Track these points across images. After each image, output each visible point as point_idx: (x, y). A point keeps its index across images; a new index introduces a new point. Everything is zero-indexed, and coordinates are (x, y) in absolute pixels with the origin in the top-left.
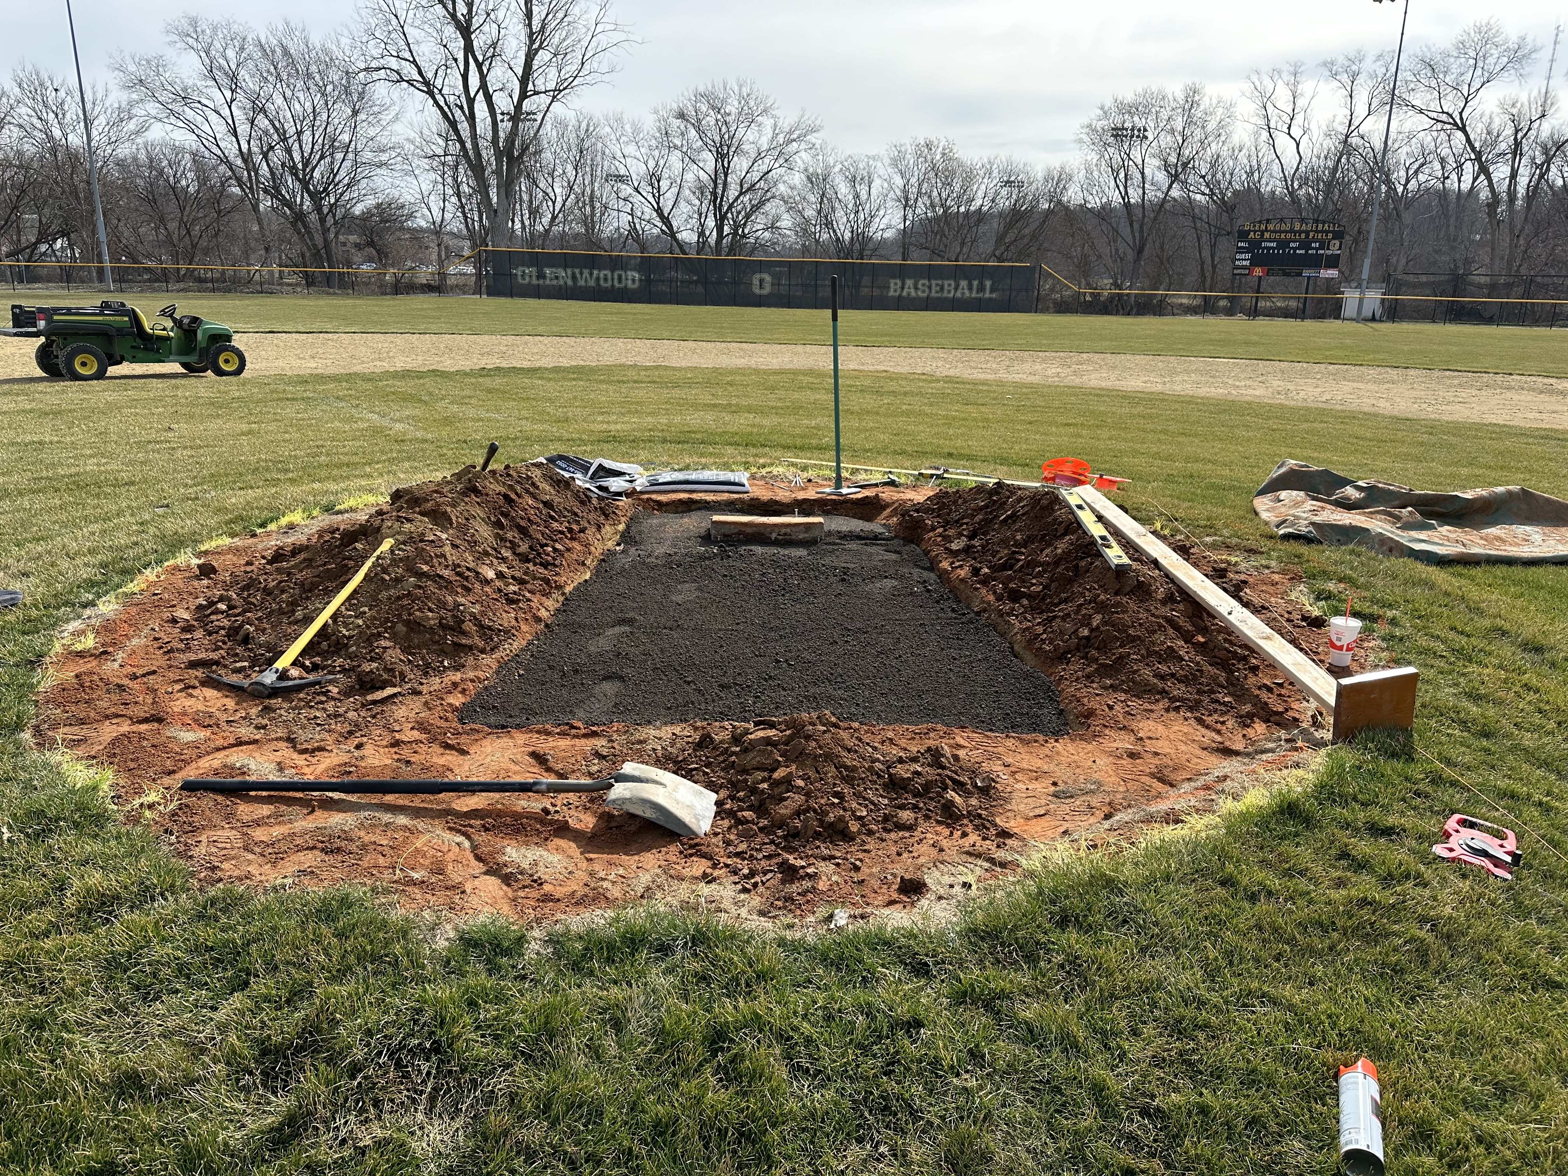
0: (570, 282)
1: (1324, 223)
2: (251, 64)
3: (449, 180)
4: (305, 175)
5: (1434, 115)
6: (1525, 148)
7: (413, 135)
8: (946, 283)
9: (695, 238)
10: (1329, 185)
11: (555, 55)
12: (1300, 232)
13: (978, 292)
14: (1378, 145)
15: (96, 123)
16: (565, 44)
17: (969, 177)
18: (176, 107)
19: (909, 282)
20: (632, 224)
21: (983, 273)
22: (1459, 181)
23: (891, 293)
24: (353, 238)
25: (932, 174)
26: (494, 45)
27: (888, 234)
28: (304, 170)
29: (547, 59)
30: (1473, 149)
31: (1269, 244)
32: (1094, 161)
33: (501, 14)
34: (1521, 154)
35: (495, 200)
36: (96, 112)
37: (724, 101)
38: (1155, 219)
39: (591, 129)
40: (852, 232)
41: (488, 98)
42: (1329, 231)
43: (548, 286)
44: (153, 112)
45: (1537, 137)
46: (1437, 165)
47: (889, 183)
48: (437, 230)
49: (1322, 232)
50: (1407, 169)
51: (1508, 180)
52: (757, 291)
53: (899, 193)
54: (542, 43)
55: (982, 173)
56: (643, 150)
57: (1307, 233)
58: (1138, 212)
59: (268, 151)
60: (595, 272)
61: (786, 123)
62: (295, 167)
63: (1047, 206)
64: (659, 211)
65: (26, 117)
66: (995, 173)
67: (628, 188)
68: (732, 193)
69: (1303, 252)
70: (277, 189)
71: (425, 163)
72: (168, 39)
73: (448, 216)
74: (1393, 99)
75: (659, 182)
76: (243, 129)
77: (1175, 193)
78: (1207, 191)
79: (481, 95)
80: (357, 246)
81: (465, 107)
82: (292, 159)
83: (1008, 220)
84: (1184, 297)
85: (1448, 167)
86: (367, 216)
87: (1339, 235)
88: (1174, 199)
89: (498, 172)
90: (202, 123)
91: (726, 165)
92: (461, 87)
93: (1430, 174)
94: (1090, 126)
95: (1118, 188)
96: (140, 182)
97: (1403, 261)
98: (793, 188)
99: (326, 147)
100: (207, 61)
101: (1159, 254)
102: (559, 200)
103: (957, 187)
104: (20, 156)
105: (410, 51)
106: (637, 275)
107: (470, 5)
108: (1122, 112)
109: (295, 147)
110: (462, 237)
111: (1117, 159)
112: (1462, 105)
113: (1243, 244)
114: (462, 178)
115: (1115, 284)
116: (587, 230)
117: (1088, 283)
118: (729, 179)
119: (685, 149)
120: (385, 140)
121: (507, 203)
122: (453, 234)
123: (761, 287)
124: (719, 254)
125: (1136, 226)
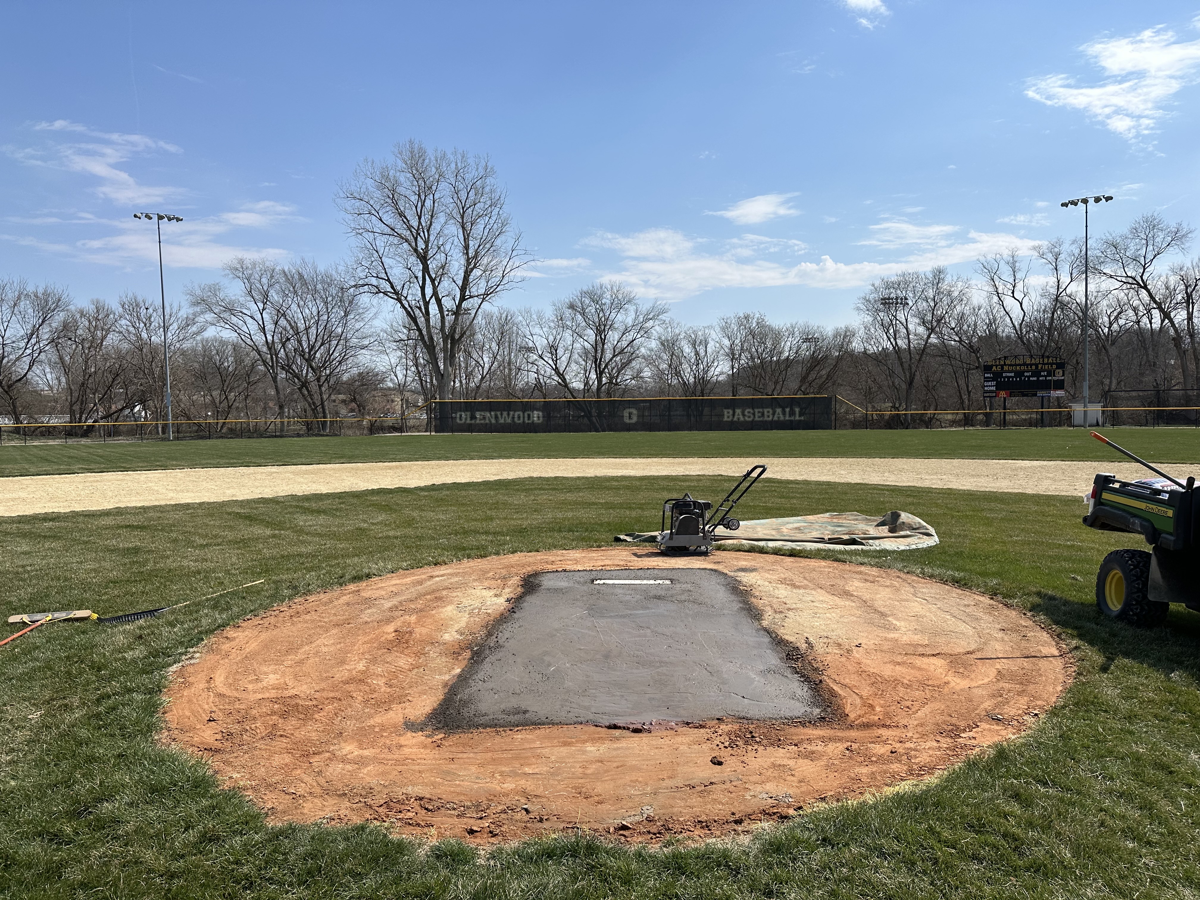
0: (493, 421)
1: (1048, 357)
2: (277, 286)
3: (411, 356)
4: (310, 356)
5: (1122, 279)
7: (385, 326)
8: (766, 410)
9: (582, 387)
10: (1049, 330)
11: (484, 272)
12: (1031, 365)
13: (790, 416)
14: (1080, 300)
15: (171, 328)
16: (491, 264)
17: (777, 336)
18: (225, 316)
19: (738, 411)
20: (537, 380)
21: (791, 402)
22: (1151, 323)
23: (726, 419)
24: (341, 397)
25: (750, 337)
26: (443, 267)
27: (720, 378)
28: (309, 353)
29: (478, 274)
30: (1156, 301)
31: (1009, 374)
32: (870, 322)
33: (448, 247)
34: (1193, 303)
35: (442, 367)
36: (171, 321)
37: (601, 297)
38: (920, 360)
39: (509, 318)
40: (695, 378)
41: (439, 302)
42: (1053, 363)
43: (478, 424)
44: (209, 319)
46: (1131, 313)
47: (720, 344)
48: (401, 389)
49: (1048, 364)
50: (1109, 316)
51: (1186, 321)
52: (627, 421)
53: (727, 350)
54: (475, 264)
55: (787, 334)
56: (544, 329)
57: (1037, 365)
58: (905, 357)
59: (286, 341)
60: (511, 413)
61: (644, 308)
62: (303, 351)
63: (837, 354)
64: (556, 370)
65: (125, 327)
66: (797, 334)
67: (534, 355)
68: (608, 355)
69: (1035, 379)
70: (290, 367)
71: (394, 345)
72: (223, 273)
73: (409, 379)
74: (1087, 268)
75: (556, 351)
76: (269, 327)
77: (933, 340)
78: (957, 339)
79: (433, 300)
80: (343, 401)
81: (423, 307)
82: (302, 347)
83: (809, 365)
84: (948, 415)
85: (1140, 314)
86: (352, 381)
87: (1061, 366)
88: (933, 345)
89: (445, 350)
90: (242, 326)
91: (603, 337)
92: (420, 295)
93: (1127, 319)
94: (865, 298)
95: (889, 339)
96: (196, 365)
97: (1114, 382)
98: (651, 350)
99: (325, 338)
100: (248, 285)
101: (926, 384)
102: (487, 366)
103: (769, 344)
104: (118, 351)
105: (386, 273)
106: (541, 414)
107: (427, 242)
108: (888, 287)
109: (304, 338)
110: (418, 393)
111: (887, 320)
112: (1142, 271)
113: (988, 375)
114: (419, 354)
115: (894, 407)
116: (506, 385)
117: (873, 407)
118: (605, 346)
119: (574, 328)
120: (367, 331)
121: (450, 369)
122: (412, 391)
123: (630, 418)
124: (599, 397)
125: (906, 366)
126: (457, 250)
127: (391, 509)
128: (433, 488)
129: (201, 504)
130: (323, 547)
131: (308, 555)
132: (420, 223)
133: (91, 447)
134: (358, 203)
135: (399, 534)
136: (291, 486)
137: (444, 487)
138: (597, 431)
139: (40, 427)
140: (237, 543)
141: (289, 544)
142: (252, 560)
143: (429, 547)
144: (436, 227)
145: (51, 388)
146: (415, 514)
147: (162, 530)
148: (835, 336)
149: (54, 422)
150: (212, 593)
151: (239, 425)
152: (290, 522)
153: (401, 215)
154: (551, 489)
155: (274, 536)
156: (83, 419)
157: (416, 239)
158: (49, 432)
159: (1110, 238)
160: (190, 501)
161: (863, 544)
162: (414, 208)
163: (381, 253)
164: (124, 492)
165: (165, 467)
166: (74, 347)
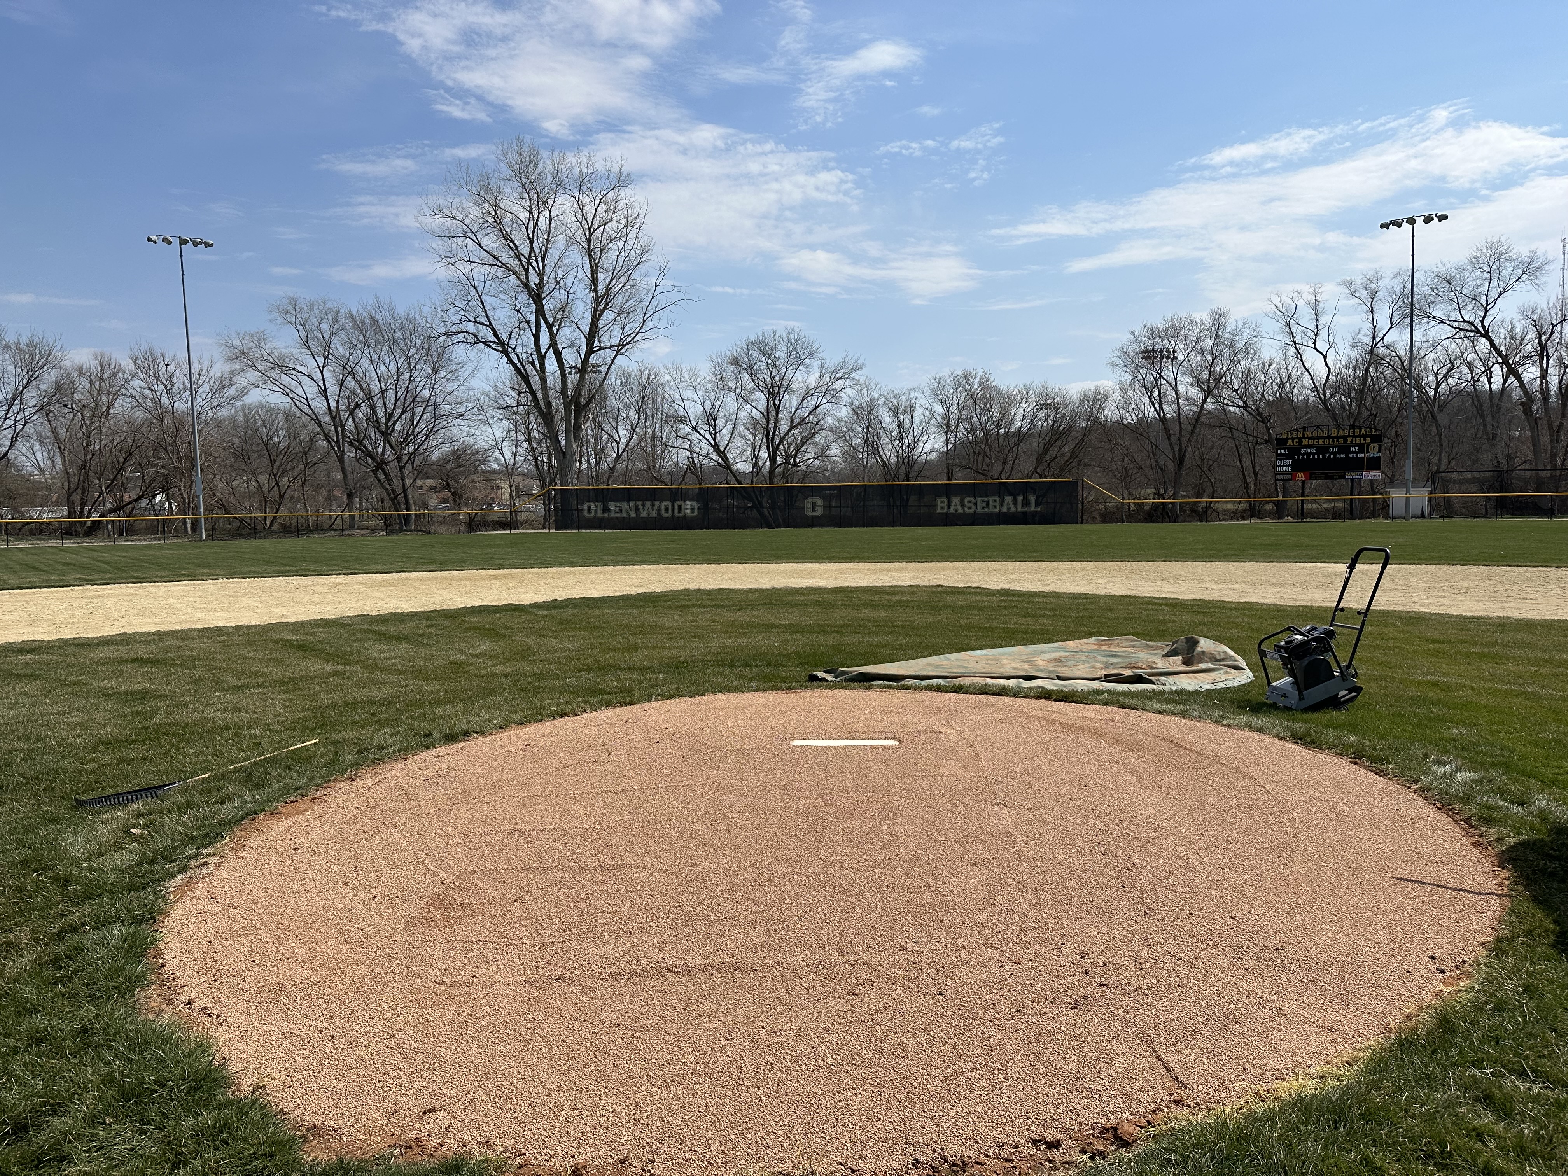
0: (633, 514)
1: (1360, 428)
2: (343, 334)
3: (522, 428)
4: (387, 428)
5: (1455, 324)
6: (1552, 350)
7: (487, 388)
8: (991, 499)
9: (749, 468)
10: (1361, 392)
11: (619, 315)
12: (1338, 438)
13: (1023, 507)
14: (1403, 352)
15: (200, 391)
16: (628, 304)
17: (1007, 402)
18: (273, 374)
19: (955, 500)
20: (690, 459)
21: (1025, 488)
22: (1490, 383)
23: (939, 510)
24: (430, 482)
25: (971, 402)
26: (563, 308)
27: (932, 456)
28: (386, 424)
29: (611, 318)
30: (1499, 353)
31: (1308, 450)
32: (1128, 382)
33: (569, 281)
34: (1548, 356)
35: (564, 443)
36: (201, 381)
37: (774, 349)
38: (1193, 432)
39: (653, 377)
40: (898, 457)
41: (558, 355)
42: (1367, 436)
43: (612, 518)
44: (253, 380)
45: (1560, 339)
46: (1465, 370)
47: (930, 412)
48: (509, 472)
49: (1359, 436)
50: (1436, 375)
51: (1538, 379)
52: (809, 513)
53: (940, 420)
54: (607, 305)
55: (1019, 398)
56: (699, 393)
57: (1345, 438)
58: (1175, 429)
59: (355, 408)
60: (657, 504)
61: (832, 364)
62: (378, 421)
63: (1084, 425)
64: (716, 447)
65: (139, 389)
66: (1032, 398)
67: (687, 428)
68: (784, 427)
69: (1343, 456)
70: (360, 442)
71: (499, 413)
72: (270, 317)
73: (520, 459)
74: (1412, 311)
75: (715, 421)
76: (333, 389)
77: (1210, 405)
78: (1241, 404)
79: (551, 353)
80: (433, 489)
81: (537, 363)
82: (377, 416)
83: (1047, 439)
84: (1228, 504)
85: (1477, 371)
86: (445, 460)
87: (1377, 439)
88: (1209, 412)
89: (567, 419)
90: (296, 387)
91: (777, 403)
92: (533, 346)
93: (1460, 378)
94: (1122, 350)
95: (1153, 404)
96: (236, 440)
97: (1445, 460)
98: (839, 420)
99: (408, 403)
100: (303, 334)
101: (1199, 463)
102: (623, 441)
103: (996, 412)
104: (131, 423)
105: (487, 316)
106: (695, 504)
107: (541, 275)
108: (1151, 336)
109: (379, 404)
110: (532, 477)
111: (1150, 379)
112: (1482, 314)
113: (1282, 452)
114: (533, 425)
115: (1159, 495)
116: (648, 467)
117: (1131, 494)
118: (780, 415)
119: (738, 391)
120: (461, 394)
121: (574, 445)
122: (524, 475)
123: (813, 510)
124: (771, 482)
125: (1174, 439)
126: (581, 286)
127: (498, 634)
128: (555, 605)
129: (238, 628)
130: (404, 690)
131: (382, 702)
132: (532, 249)
133: (95, 551)
134: (449, 222)
135: (509, 670)
136: (362, 602)
137: (570, 603)
138: (769, 527)
139: (28, 523)
140: (284, 683)
141: (356, 685)
142: (304, 709)
143: (552, 690)
144: (554, 254)
145: (42, 471)
146: (531, 641)
147: (181, 666)
148: (1082, 401)
149: (48, 516)
150: (245, 760)
151: (294, 520)
152: (359, 652)
153: (507, 238)
154: (714, 606)
155: (336, 674)
156: (86, 513)
157: (527, 271)
158: (42, 530)
159: (1443, 270)
160: (221, 624)
161: (1152, 683)
162: (524, 229)
163: (480, 289)
164: (135, 612)
165: (192, 577)
166: (71, 416)
